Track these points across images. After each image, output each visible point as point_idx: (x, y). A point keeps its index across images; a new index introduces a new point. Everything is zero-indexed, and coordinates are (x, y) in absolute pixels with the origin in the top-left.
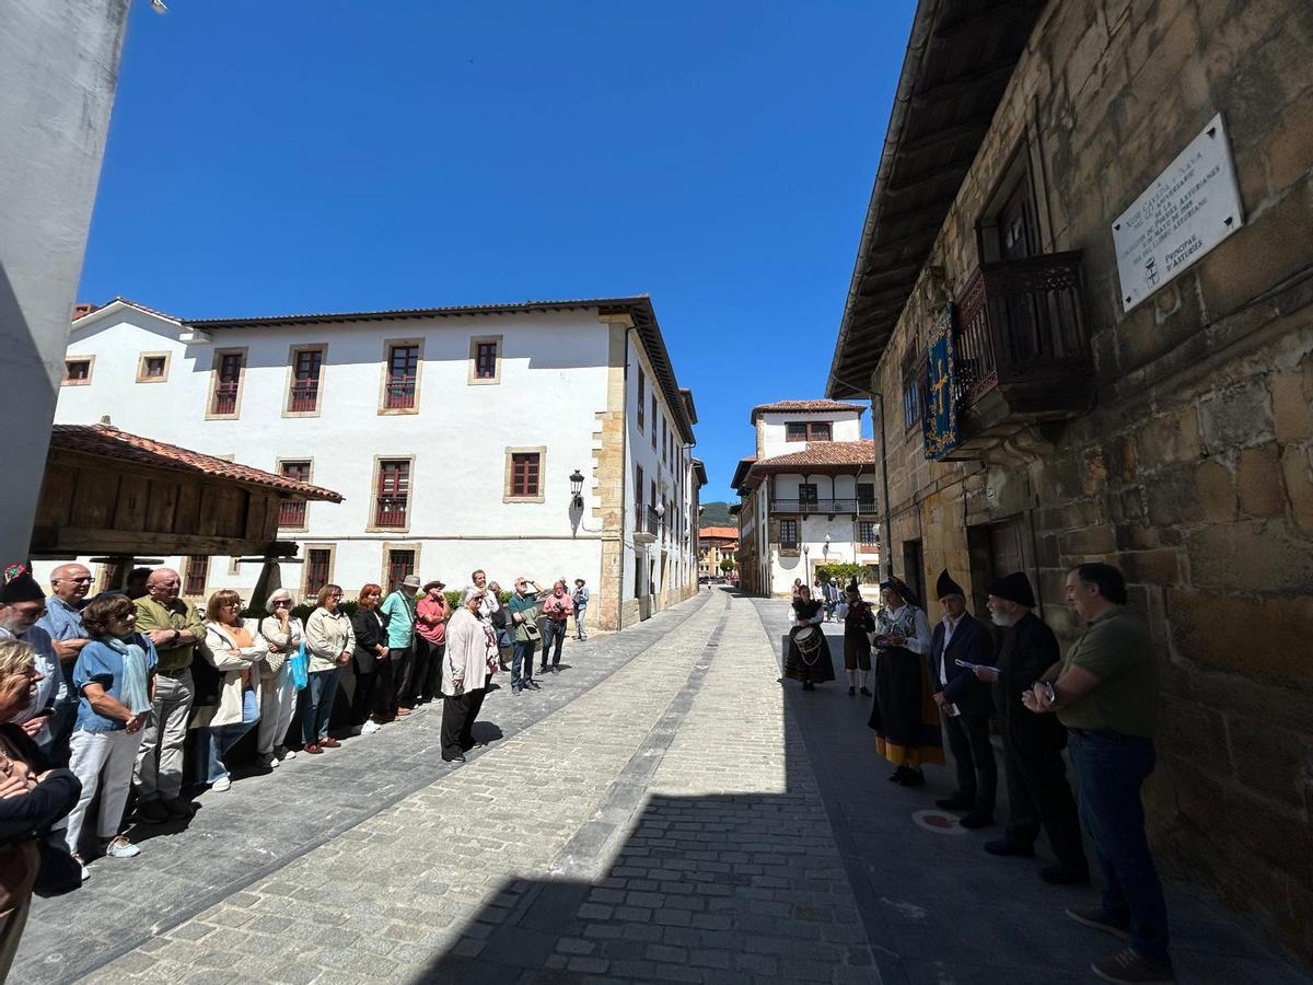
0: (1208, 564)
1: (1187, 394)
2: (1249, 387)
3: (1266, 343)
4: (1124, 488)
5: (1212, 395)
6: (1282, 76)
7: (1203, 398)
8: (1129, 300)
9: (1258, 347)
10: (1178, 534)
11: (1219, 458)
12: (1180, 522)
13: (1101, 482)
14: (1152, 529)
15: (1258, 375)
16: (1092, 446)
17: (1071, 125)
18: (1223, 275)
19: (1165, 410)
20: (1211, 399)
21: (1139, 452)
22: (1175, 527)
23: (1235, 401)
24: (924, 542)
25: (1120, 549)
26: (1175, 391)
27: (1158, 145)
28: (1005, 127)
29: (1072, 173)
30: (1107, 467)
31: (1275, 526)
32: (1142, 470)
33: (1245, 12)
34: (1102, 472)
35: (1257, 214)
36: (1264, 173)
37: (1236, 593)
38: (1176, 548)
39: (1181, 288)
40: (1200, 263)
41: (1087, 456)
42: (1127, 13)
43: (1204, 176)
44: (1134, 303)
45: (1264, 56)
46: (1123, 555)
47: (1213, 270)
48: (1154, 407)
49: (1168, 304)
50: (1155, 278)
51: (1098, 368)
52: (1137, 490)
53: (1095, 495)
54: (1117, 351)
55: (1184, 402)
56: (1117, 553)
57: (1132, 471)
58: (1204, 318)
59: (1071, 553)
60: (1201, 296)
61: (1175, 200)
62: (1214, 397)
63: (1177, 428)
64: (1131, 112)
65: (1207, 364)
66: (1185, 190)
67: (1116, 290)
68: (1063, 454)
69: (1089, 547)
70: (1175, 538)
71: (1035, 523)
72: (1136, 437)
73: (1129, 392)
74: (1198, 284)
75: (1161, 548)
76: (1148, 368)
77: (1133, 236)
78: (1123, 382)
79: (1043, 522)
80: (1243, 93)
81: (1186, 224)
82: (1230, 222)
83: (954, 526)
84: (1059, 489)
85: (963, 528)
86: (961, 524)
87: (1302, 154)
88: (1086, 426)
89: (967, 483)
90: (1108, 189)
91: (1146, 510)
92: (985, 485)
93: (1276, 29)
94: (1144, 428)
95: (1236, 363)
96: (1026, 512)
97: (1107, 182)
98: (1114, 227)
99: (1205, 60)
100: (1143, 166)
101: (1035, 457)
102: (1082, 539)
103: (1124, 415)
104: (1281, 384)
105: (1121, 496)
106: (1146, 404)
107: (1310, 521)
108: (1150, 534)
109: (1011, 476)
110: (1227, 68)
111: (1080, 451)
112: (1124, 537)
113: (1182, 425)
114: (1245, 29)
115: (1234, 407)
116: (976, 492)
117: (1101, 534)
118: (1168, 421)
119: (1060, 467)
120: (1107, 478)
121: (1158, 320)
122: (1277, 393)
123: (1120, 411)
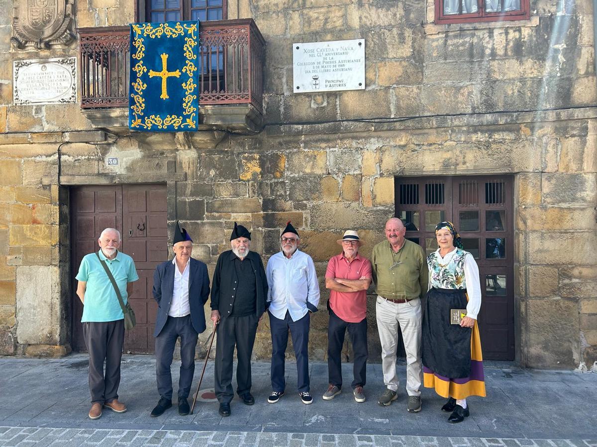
0: (320, 218)
1: (323, 145)
2: (354, 151)
3: (364, 137)
4: (273, 180)
5: (336, 149)
6: (389, 46)
7: (332, 149)
8: (298, 88)
9: (361, 138)
10: (306, 205)
11: (335, 176)
12: (308, 200)
13: (255, 175)
14: (290, 202)
15: (359, 148)
16: (251, 153)
18: (353, 105)
19: (309, 148)
20: (335, 151)
21: (289, 164)
22: (305, 202)
23: (347, 155)
25: (264, 211)
26: (317, 141)
27: (329, 26)
30: (262, 165)
31: (355, 205)
32: (289, 173)
33: (380, 10)
34: (258, 170)
35: (370, 88)
36: (375, 75)
37: (331, 230)
38: (303, 212)
39: (328, 98)
40: (341, 92)
41: (246, 158)
43: (353, 59)
44: (301, 91)
45: (384, 34)
46: (267, 214)
47: (346, 98)
48: (302, 145)
49: (320, 101)
50: (317, 86)
51: (264, 112)
52: (283, 182)
53: (248, 181)
54: (282, 109)
55: (321, 148)
56: (262, 212)
57: (282, 173)
58: (339, 118)
59: (217, 212)
60: (338, 106)
61: (337, 58)
62: (337, 151)
63: (315, 158)
65: (336, 136)
66: (343, 57)
67: (287, 77)
68: (222, 152)
69: (237, 209)
70: (304, 207)
71: (179, 191)
72: (288, 157)
73: (289, 133)
74: (338, 100)
75: (294, 211)
76: (305, 126)
77: (307, 59)
78: (287, 127)
79: (188, 191)
80: (374, 40)
81: (340, 73)
82: (360, 84)
83: (25, 182)
84: (212, 173)
85: (50, 186)
86: (46, 181)
87: (390, 78)
88: (248, 141)
89: (64, 149)
90: (291, 22)
91: (288, 193)
92: (104, 154)
93: (389, 28)
94: (294, 153)
95: (350, 140)
96: (170, 182)
97: (291, 19)
98: (295, 46)
99: (360, 12)
100: (318, 29)
101: (189, 147)
102: (232, 204)
103: (280, 144)
104: (367, 154)
105: (271, 184)
106: (298, 142)
107: (368, 204)
108: (289, 204)
109: (150, 155)
110: (368, 24)
111: (239, 154)
112: (268, 204)
113: (318, 158)
114: (379, 16)
115: (346, 157)
116: (83, 157)
117: (250, 202)
118: (310, 154)
119: (217, 159)
120: (261, 173)
121: (313, 106)
122: (365, 157)
123: (278, 141)
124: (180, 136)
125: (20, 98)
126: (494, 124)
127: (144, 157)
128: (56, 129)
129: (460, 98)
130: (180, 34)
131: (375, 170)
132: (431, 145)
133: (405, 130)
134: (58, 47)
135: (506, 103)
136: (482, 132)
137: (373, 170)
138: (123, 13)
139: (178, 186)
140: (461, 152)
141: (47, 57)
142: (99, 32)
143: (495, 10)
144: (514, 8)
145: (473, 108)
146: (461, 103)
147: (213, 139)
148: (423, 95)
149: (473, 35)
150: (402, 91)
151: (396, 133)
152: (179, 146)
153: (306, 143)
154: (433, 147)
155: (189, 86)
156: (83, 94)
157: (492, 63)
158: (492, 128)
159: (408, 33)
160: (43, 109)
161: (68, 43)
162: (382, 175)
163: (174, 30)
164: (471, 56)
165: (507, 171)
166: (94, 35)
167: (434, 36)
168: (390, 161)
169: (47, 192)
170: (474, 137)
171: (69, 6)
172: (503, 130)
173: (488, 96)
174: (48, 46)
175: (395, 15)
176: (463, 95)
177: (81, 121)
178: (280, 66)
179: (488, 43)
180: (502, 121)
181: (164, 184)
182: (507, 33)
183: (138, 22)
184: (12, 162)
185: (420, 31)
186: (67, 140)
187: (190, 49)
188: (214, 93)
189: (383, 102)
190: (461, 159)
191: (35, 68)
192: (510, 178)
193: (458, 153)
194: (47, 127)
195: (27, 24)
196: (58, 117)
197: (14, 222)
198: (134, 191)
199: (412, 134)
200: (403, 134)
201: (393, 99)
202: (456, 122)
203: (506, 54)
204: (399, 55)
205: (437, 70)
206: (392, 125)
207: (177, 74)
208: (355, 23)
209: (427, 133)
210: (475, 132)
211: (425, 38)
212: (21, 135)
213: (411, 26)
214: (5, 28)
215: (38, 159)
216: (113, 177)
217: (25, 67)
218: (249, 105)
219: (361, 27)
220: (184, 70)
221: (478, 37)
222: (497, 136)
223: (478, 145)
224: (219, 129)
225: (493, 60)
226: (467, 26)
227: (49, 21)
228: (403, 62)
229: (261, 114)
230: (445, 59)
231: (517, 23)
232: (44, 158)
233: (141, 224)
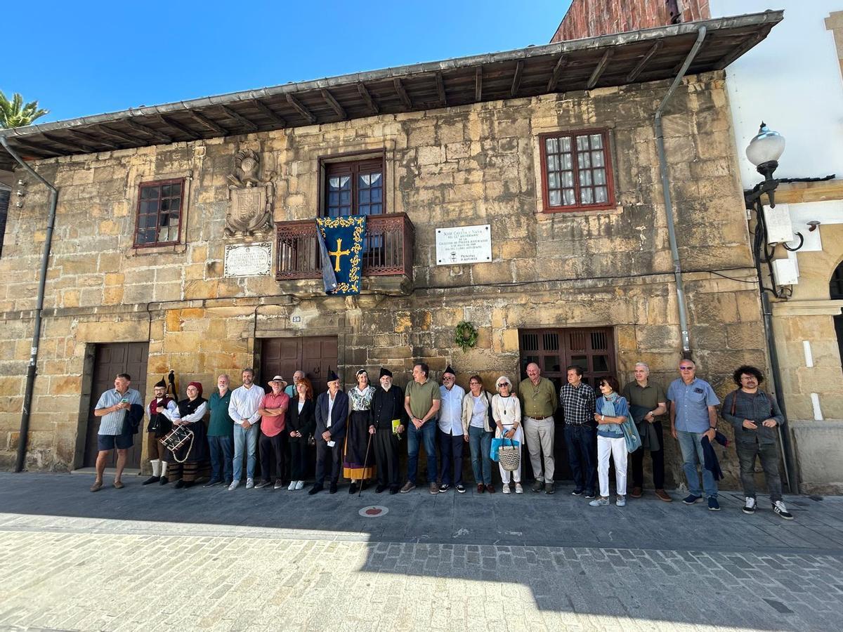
0: (460, 362)
1: (461, 304)
2: (485, 309)
4: (421, 332)
5: (471, 307)
6: (509, 230)
7: (467, 307)
8: (440, 261)
9: (490, 298)
12: (449, 347)
13: (407, 328)
14: (435, 349)
15: (489, 306)
16: (403, 311)
17: (417, 173)
18: (483, 273)
19: (449, 307)
20: (470, 309)
21: (434, 320)
22: (446, 349)
24: (154, 345)
25: (414, 356)
26: (455, 301)
27: (463, 215)
28: (361, 132)
29: (413, 192)
30: (412, 321)
31: (487, 351)
32: (434, 326)
33: (501, 204)
34: (409, 324)
35: (496, 261)
36: (500, 251)
38: (446, 357)
39: (463, 268)
40: (473, 264)
41: (399, 315)
42: (457, 161)
43: (481, 239)
44: (442, 263)
45: (505, 220)
46: (416, 359)
47: (478, 269)
48: (444, 304)
49: (457, 271)
50: (455, 260)
51: (414, 280)
52: (429, 334)
53: (402, 333)
54: (428, 277)
55: (459, 306)
56: (413, 358)
57: (428, 327)
58: (472, 283)
59: (377, 358)
60: (471, 274)
61: (469, 239)
63: (454, 315)
64: (451, 195)
65: (471, 297)
66: (474, 238)
67: (432, 253)
68: (381, 310)
69: (392, 355)
70: (446, 353)
71: (347, 341)
72: (432, 313)
73: (434, 295)
74: (471, 270)
75: (438, 357)
76: (446, 290)
77: (447, 240)
78: (432, 291)
79: (354, 342)
80: (497, 225)
81: (471, 250)
82: (488, 258)
83: (229, 336)
84: (373, 327)
85: (247, 339)
86: (245, 335)
87: (511, 253)
88: (401, 301)
89: (261, 309)
90: (434, 213)
91: (433, 342)
92: (290, 314)
93: (509, 216)
94: (437, 311)
95: (482, 300)
96: (341, 335)
97: (434, 210)
98: (437, 230)
99: (486, 205)
100: (454, 218)
101: (356, 307)
102: (388, 352)
103: (427, 303)
104: (496, 311)
105: (420, 335)
106: (440, 302)
107: (498, 350)
108: (434, 351)
109: (326, 313)
110: (493, 213)
111: (394, 311)
112: (418, 352)
113: (456, 314)
114: (501, 208)
115: (479, 313)
116: (274, 316)
117: (403, 350)
118: (450, 311)
119: (377, 316)
120: (411, 326)
121: (451, 274)
122: (494, 313)
123: (425, 301)
124: (349, 298)
125: (229, 273)
126: (594, 287)
127: (320, 315)
128: (255, 294)
129: (567, 268)
130: (351, 225)
131: (502, 323)
132: (545, 303)
133: (525, 292)
134: (259, 235)
135: (602, 271)
136: (585, 293)
137: (501, 323)
138: (308, 209)
139: (346, 337)
140: (569, 308)
141: (251, 242)
142: (291, 224)
143: (589, 202)
144: (603, 201)
145: (577, 275)
146: (567, 271)
147: (375, 301)
148: (537, 265)
149: (573, 221)
150: (521, 263)
151: (517, 294)
152: (348, 307)
153: (446, 302)
154: (548, 304)
155: (356, 261)
156: (277, 270)
157: (589, 241)
158: (592, 291)
159: (523, 219)
160: (246, 280)
161: (266, 232)
162: (508, 327)
163: (347, 222)
164: (573, 236)
165: (607, 324)
166: (288, 226)
167: (544, 221)
168: (514, 316)
169: (245, 343)
170: (579, 297)
171: (269, 205)
172: (602, 292)
173: (588, 266)
174: (252, 234)
175: (513, 207)
176: (568, 265)
177: (274, 289)
178: (426, 245)
179: (585, 226)
180: (600, 284)
181: (336, 336)
182: (599, 219)
183: (319, 216)
184: (220, 321)
185: (532, 218)
186: (262, 303)
187: (358, 234)
188: (377, 267)
189: (506, 271)
190: (570, 314)
191: (241, 250)
192: (610, 329)
193: (567, 310)
194: (248, 294)
195: (237, 218)
196: (256, 286)
197: (218, 367)
198: (311, 342)
199: (530, 295)
200: (523, 295)
201: (514, 269)
202: (565, 286)
203: (599, 234)
204: (518, 235)
205: (547, 247)
206: (514, 289)
207: (347, 253)
208: (483, 212)
209: (542, 295)
210: (580, 293)
211: (537, 223)
212: (228, 300)
213: (526, 214)
214: (221, 221)
215: (240, 318)
216: (296, 331)
217: (234, 250)
218: (403, 276)
219: (488, 215)
220: (352, 250)
221: (577, 222)
222: (597, 296)
223: (583, 303)
224: (380, 293)
225: (590, 239)
226: (568, 214)
227: (253, 216)
228: (521, 242)
229: (412, 281)
230: (553, 239)
231: (606, 212)
232: (244, 318)
233: (317, 369)
